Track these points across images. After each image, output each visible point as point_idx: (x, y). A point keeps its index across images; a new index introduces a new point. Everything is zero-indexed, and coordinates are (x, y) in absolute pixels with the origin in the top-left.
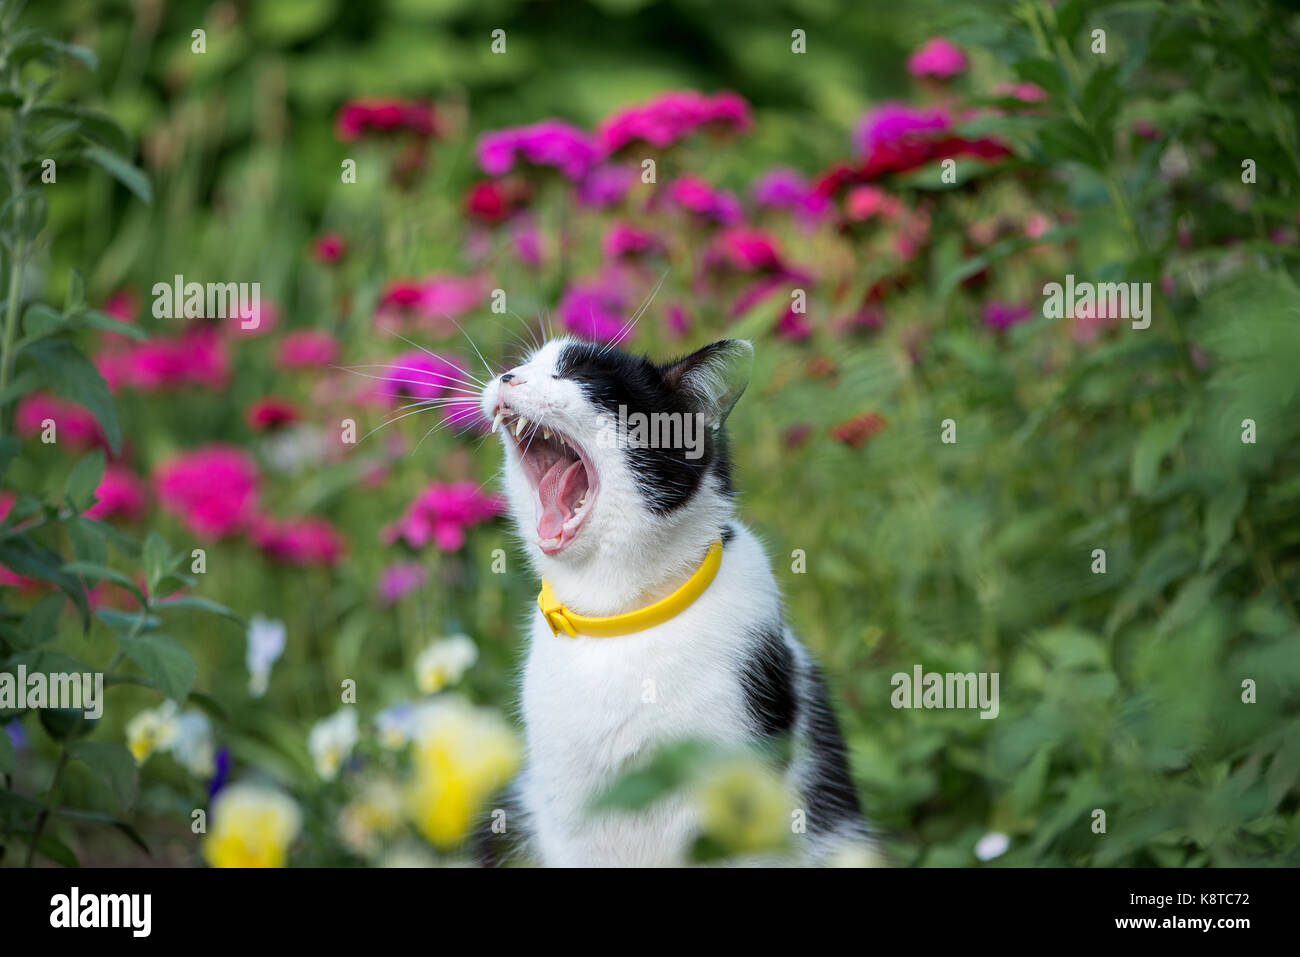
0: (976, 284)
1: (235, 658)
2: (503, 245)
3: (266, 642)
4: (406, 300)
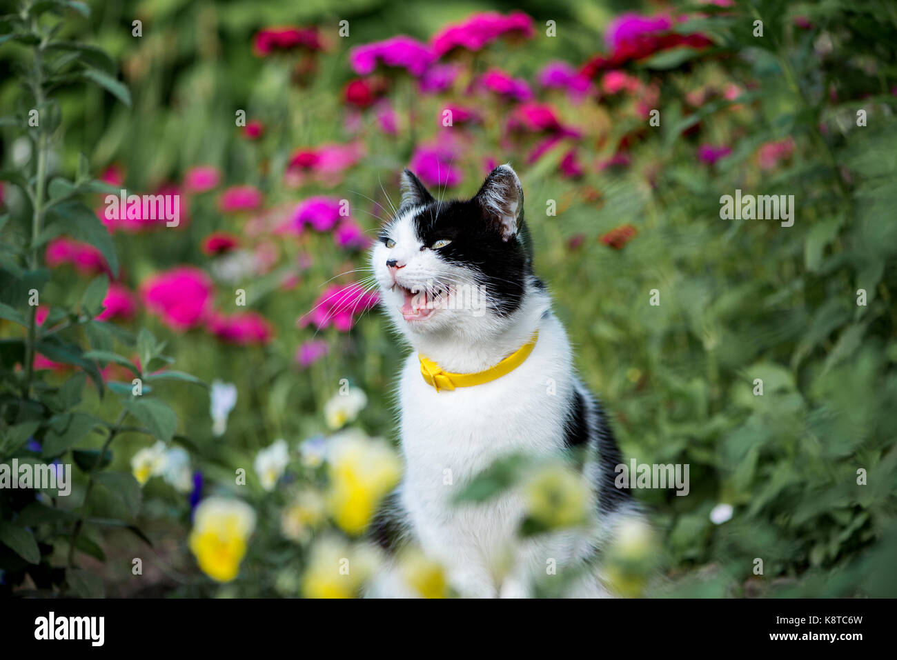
0: (693, 134)
1: (202, 410)
2: (370, 123)
3: (223, 399)
4: (306, 162)
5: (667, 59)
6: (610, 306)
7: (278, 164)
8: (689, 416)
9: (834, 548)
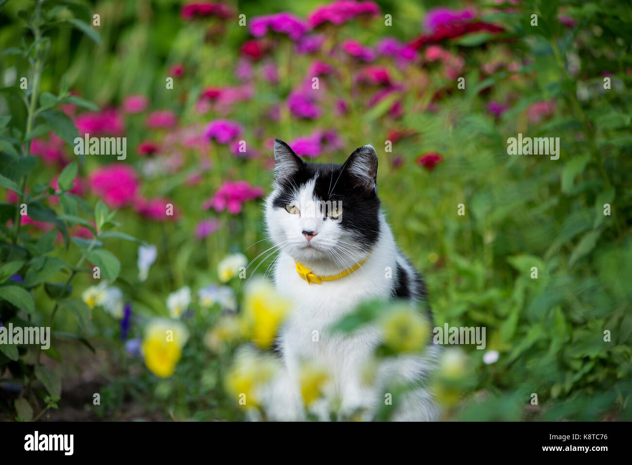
0: (485, 93)
1: (130, 261)
2: (260, 71)
3: (147, 256)
4: (212, 96)
5: (471, 39)
6: (420, 208)
7: (193, 95)
8: (471, 288)
9: (568, 386)
